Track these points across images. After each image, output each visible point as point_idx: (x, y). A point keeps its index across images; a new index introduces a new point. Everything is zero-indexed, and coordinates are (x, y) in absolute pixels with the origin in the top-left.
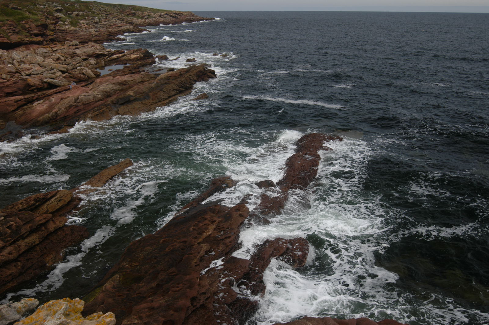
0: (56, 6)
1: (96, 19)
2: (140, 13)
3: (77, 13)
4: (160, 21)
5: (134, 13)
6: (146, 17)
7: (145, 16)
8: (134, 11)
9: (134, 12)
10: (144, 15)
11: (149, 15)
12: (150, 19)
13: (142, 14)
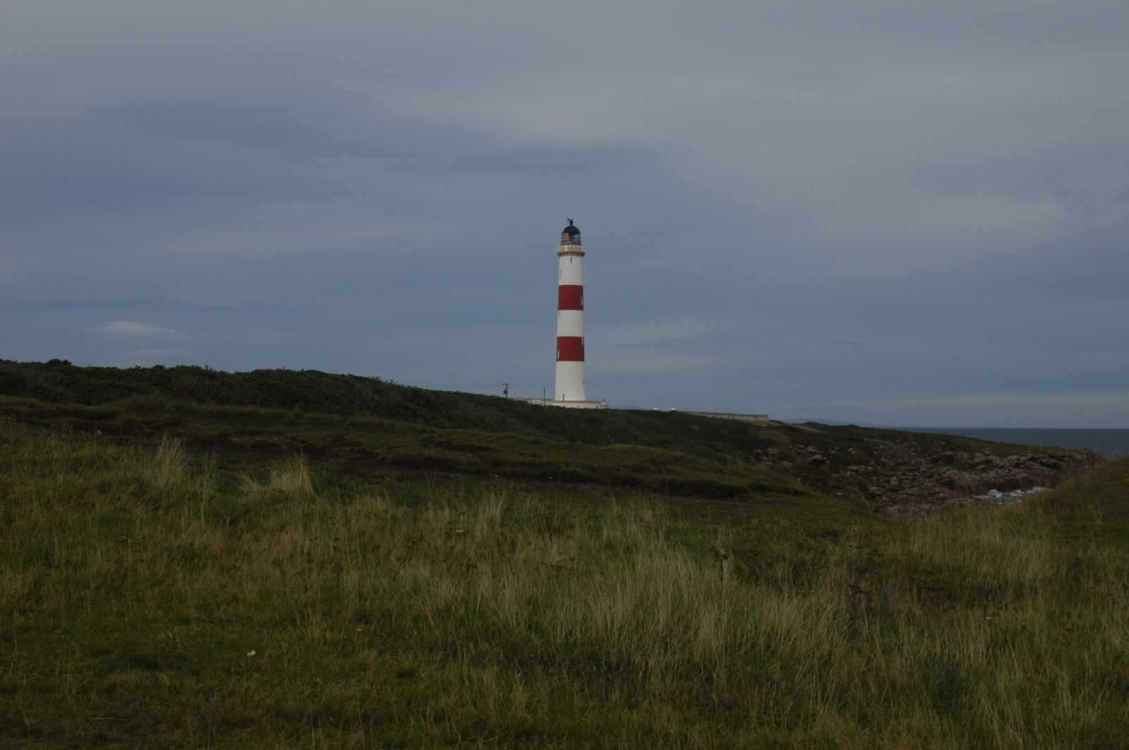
0: (814, 453)
1: (894, 481)
2: (966, 456)
3: (854, 468)
4: (1019, 477)
5: (951, 457)
6: (981, 467)
7: (979, 464)
8: (951, 450)
9: (950, 453)
10: (977, 460)
11: (987, 462)
12: (992, 474)
13: (972, 458)
